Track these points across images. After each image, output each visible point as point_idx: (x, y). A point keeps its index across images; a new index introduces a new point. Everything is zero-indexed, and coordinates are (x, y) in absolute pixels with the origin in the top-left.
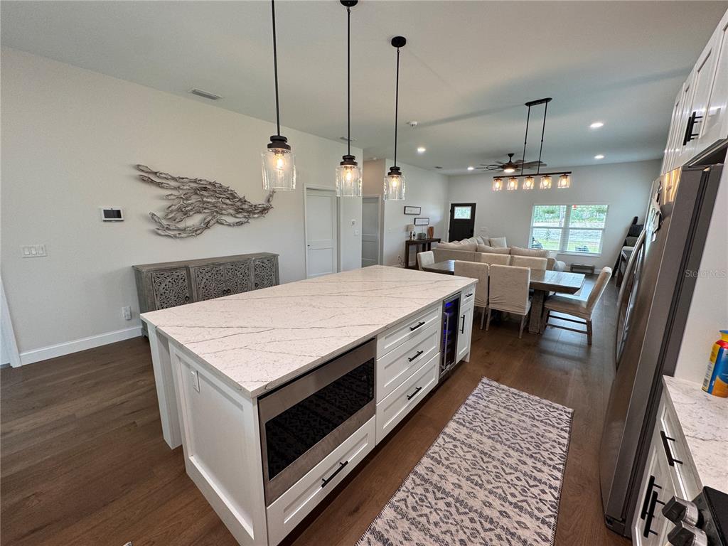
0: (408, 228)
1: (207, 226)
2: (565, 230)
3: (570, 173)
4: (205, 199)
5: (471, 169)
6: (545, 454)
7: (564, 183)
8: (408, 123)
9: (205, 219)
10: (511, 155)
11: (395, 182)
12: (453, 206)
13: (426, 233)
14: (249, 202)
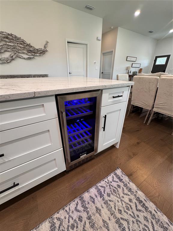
0: (127, 69)
13: (137, 71)
14: (34, 47)
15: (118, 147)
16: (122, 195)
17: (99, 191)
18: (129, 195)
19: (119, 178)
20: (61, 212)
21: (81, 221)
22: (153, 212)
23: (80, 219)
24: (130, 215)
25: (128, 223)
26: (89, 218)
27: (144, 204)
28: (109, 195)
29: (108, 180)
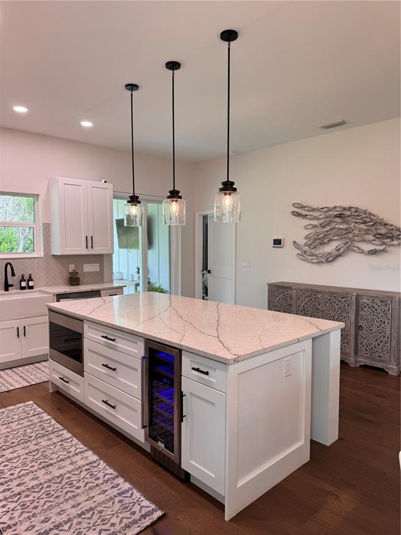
6: (12, 506)
16: (121, 516)
17: (127, 491)
18: (120, 524)
20: (105, 464)
21: (96, 480)
23: (98, 479)
24: (97, 522)
25: (88, 518)
26: (97, 485)
28: (120, 501)
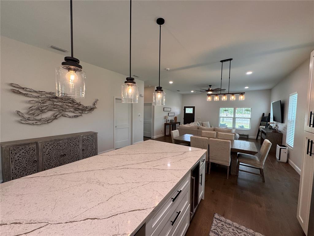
0: (165, 118)
1: (55, 117)
2: (234, 119)
3: (244, 93)
4: (55, 103)
5: (192, 92)
7: (242, 98)
8: (165, 69)
9: (54, 114)
10: (210, 86)
11: (159, 95)
12: (185, 107)
13: (173, 119)
14: (83, 105)
15: (203, 199)
17: (214, 233)
19: (219, 220)
22: (246, 230)
27: (240, 229)
28: (221, 232)
29: (215, 224)
